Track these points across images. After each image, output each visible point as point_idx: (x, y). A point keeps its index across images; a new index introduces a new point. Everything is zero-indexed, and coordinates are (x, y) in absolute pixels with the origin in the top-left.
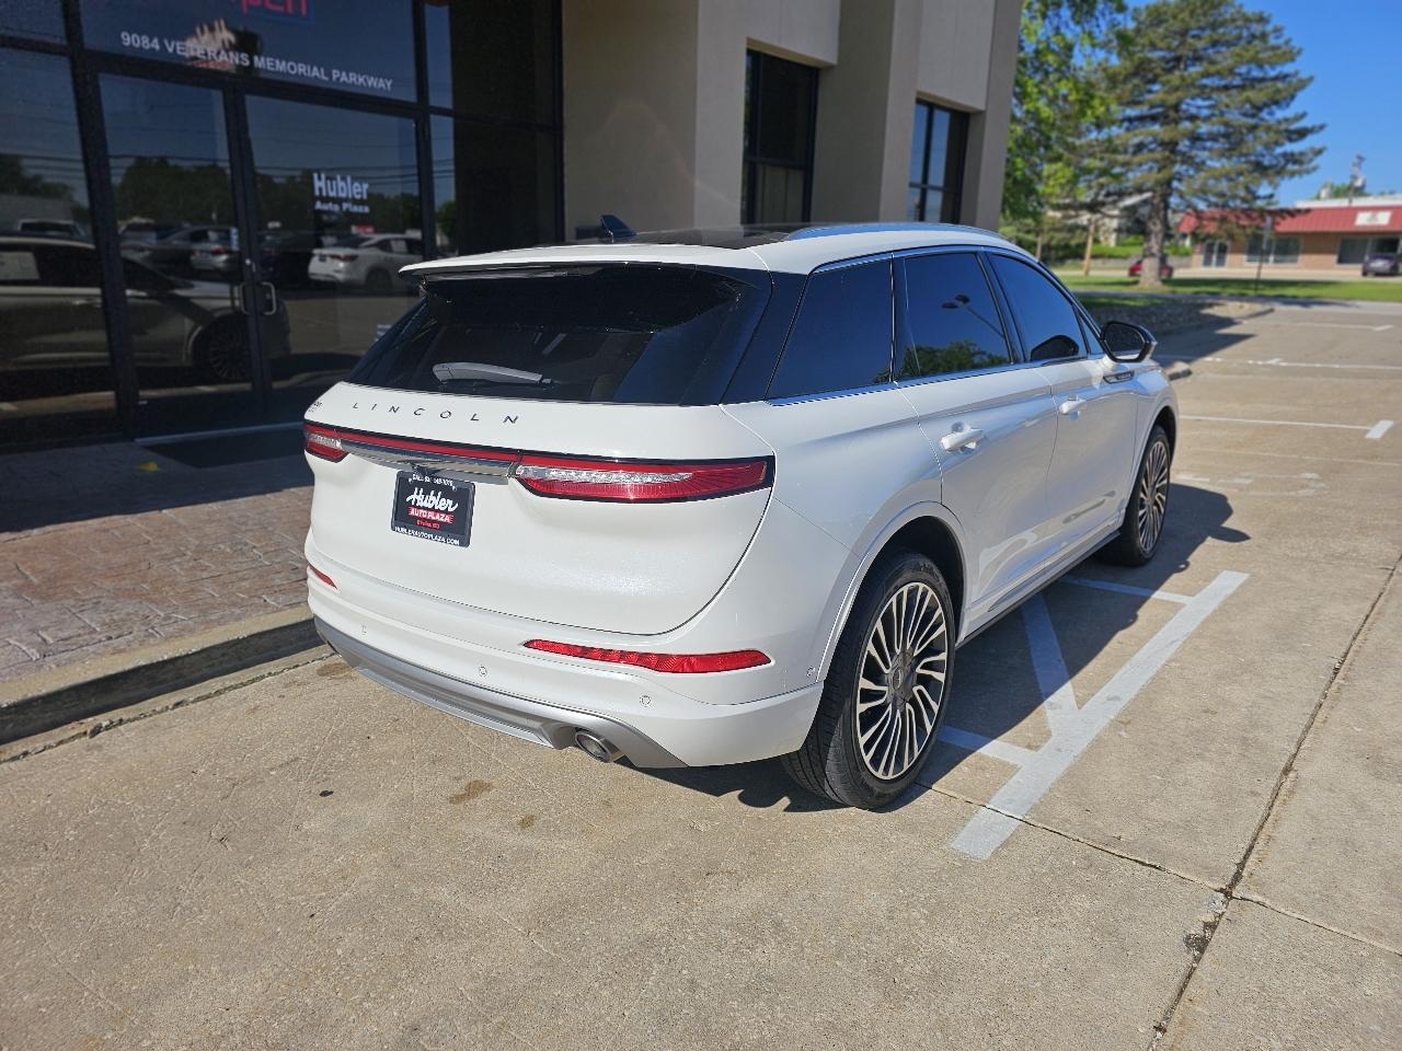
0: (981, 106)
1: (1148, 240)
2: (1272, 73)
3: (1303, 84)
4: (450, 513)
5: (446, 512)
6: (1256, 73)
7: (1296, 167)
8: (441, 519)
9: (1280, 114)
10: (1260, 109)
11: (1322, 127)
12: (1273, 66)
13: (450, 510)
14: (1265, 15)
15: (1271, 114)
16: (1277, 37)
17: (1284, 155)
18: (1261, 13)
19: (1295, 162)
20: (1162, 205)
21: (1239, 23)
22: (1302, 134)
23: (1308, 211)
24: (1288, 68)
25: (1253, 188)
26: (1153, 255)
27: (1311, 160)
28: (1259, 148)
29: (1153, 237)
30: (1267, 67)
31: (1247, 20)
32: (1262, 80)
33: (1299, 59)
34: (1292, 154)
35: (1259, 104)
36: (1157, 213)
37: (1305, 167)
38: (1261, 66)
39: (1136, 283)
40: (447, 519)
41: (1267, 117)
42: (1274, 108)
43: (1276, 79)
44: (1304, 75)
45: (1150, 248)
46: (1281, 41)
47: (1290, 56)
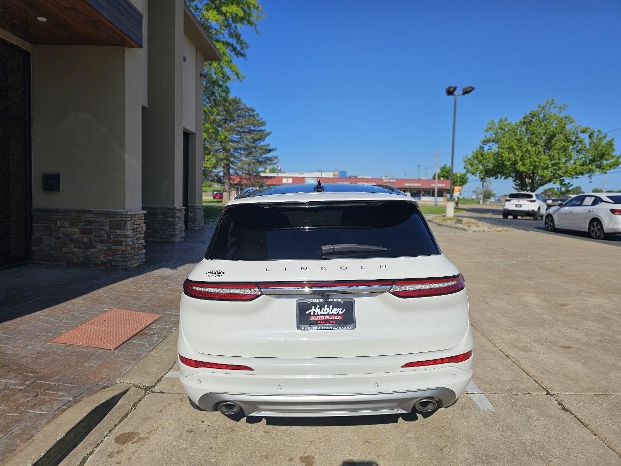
0: (194, 131)
1: (224, 186)
2: (258, 129)
3: (268, 134)
4: (340, 315)
5: (338, 314)
6: (252, 128)
7: (270, 162)
8: (336, 318)
9: (262, 143)
10: (256, 140)
11: (275, 149)
12: (259, 126)
13: (340, 313)
14: (254, 109)
15: (259, 143)
16: (258, 117)
17: (266, 158)
18: (252, 108)
19: (270, 160)
20: (227, 173)
21: (246, 110)
22: (270, 151)
23: (274, 177)
24: (262, 128)
25: (257, 169)
26: (226, 191)
27: (274, 160)
28: (258, 155)
29: (226, 184)
30: (256, 127)
31: (248, 110)
32: (254, 131)
33: (266, 125)
34: (268, 158)
35: (256, 139)
36: (226, 175)
37: (273, 162)
38: (255, 126)
39: (221, 202)
40: (340, 318)
41: (258, 144)
42: (260, 141)
43: (259, 131)
44: (268, 130)
45: (225, 189)
46: (259, 118)
47: (263, 124)
